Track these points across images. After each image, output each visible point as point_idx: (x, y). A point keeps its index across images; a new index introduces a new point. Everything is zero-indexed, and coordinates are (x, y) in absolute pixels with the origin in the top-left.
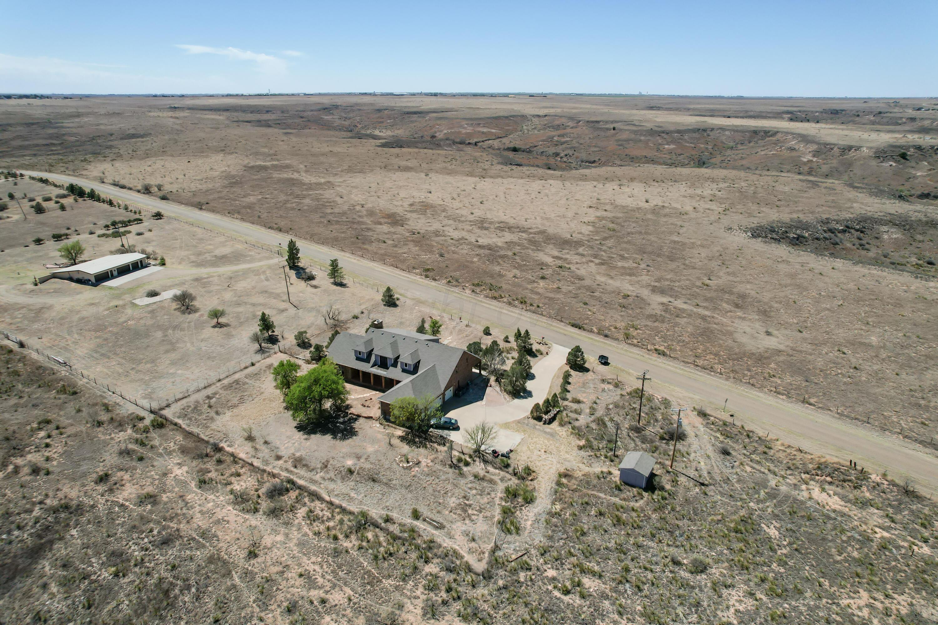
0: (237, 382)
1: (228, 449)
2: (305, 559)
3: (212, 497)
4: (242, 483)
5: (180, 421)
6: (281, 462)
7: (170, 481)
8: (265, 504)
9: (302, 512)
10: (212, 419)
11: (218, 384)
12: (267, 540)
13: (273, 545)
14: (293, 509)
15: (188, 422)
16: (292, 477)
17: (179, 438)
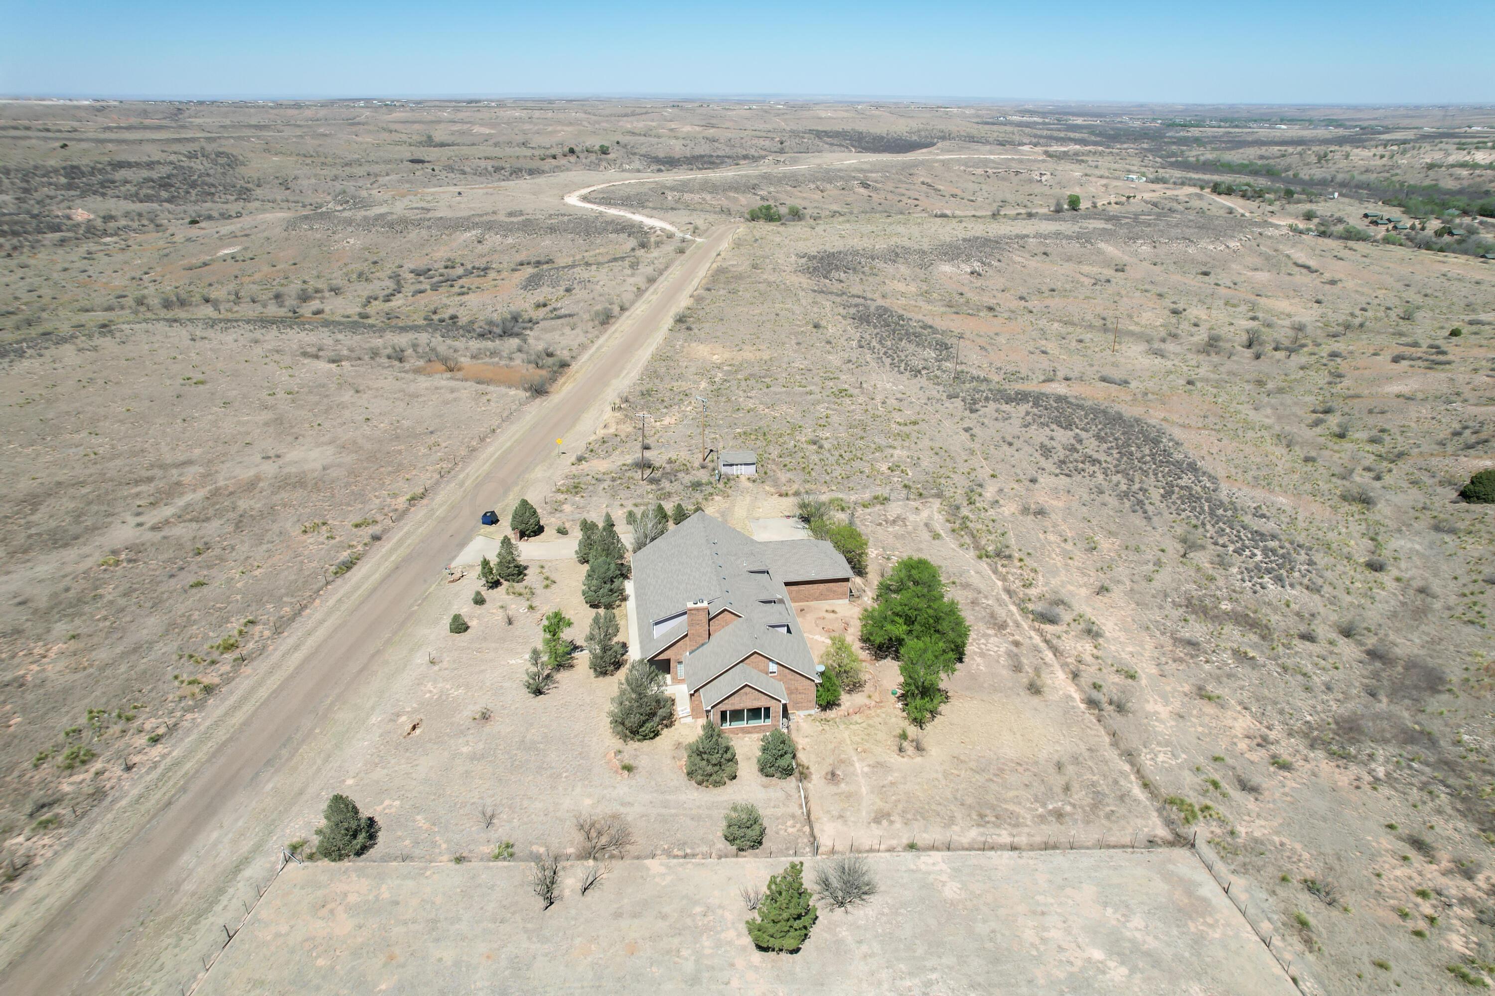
0: (982, 820)
1: (1077, 696)
2: (1059, 564)
3: (1124, 655)
4: (1080, 648)
5: (1137, 791)
6: (1017, 638)
7: (1176, 704)
8: (1067, 617)
9: (1033, 592)
10: (1076, 760)
11: (1022, 840)
12: (1084, 592)
13: (1081, 586)
14: (1041, 598)
15: (1122, 782)
16: (1019, 618)
17: (1146, 759)
